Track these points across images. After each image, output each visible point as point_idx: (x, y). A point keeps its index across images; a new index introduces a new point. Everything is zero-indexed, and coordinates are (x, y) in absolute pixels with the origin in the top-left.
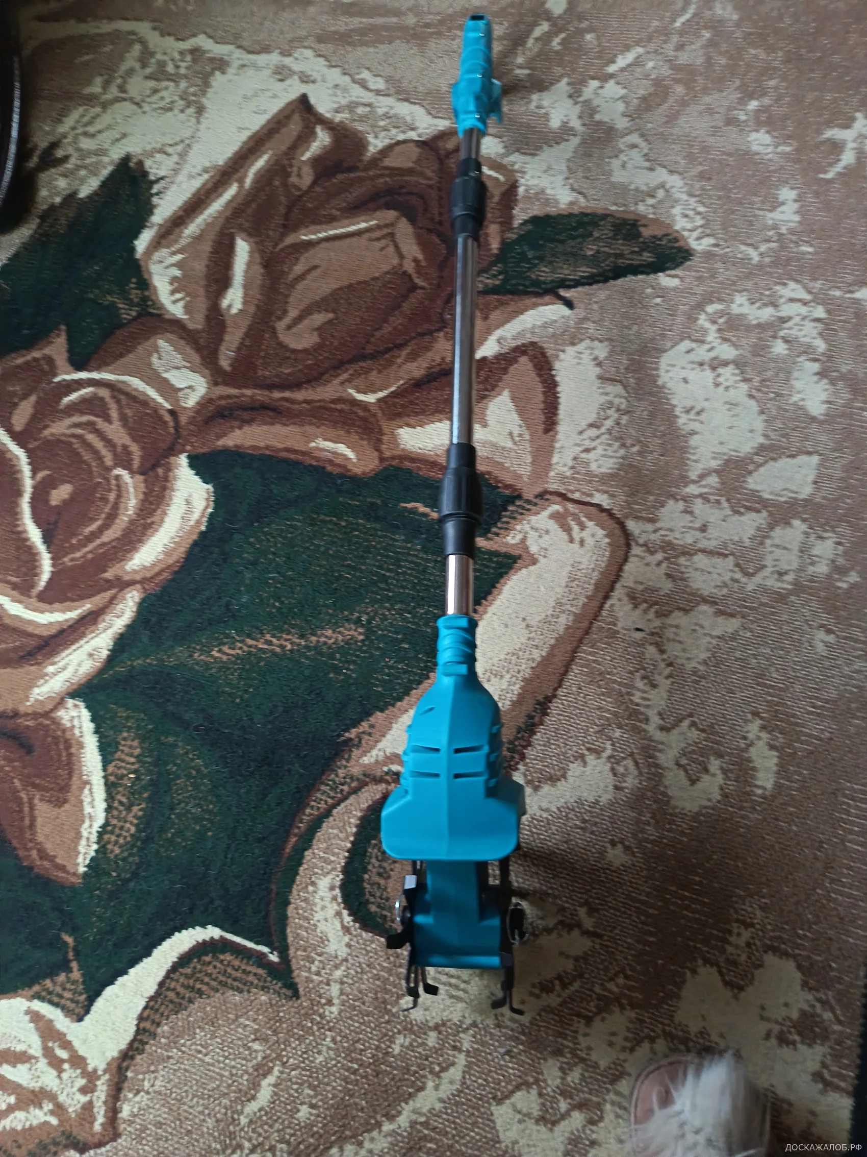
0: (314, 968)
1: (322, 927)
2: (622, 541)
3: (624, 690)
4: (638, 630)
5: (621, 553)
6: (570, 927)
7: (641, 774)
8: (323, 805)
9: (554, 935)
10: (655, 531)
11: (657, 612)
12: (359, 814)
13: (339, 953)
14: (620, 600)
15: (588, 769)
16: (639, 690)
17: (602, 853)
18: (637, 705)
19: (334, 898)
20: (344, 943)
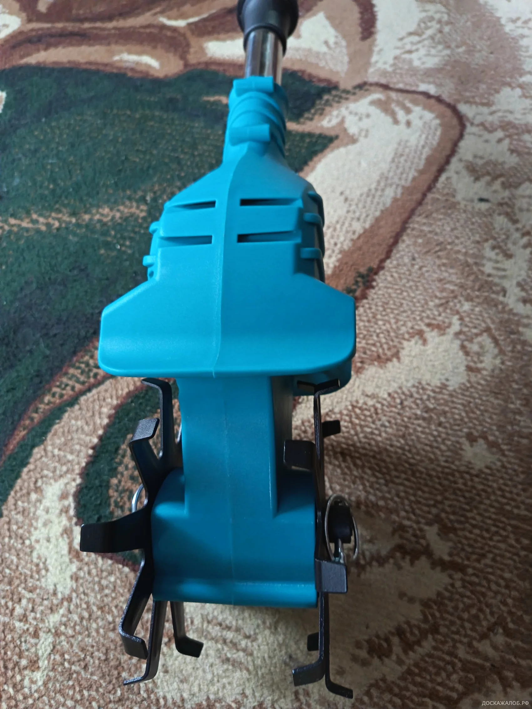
0: (18, 611)
1: (41, 549)
2: (455, 121)
3: (470, 261)
4: (482, 200)
5: (455, 132)
6: (415, 555)
7: (502, 352)
8: (68, 392)
9: (389, 566)
10: (492, 113)
11: (503, 184)
12: (115, 402)
13: (60, 588)
14: (457, 173)
15: (430, 348)
16: (490, 260)
17: (456, 451)
18: (489, 275)
19: (65, 510)
20: (68, 573)
